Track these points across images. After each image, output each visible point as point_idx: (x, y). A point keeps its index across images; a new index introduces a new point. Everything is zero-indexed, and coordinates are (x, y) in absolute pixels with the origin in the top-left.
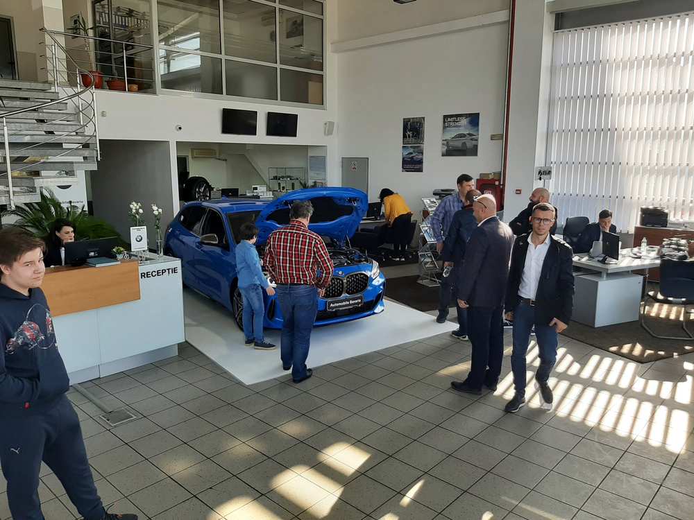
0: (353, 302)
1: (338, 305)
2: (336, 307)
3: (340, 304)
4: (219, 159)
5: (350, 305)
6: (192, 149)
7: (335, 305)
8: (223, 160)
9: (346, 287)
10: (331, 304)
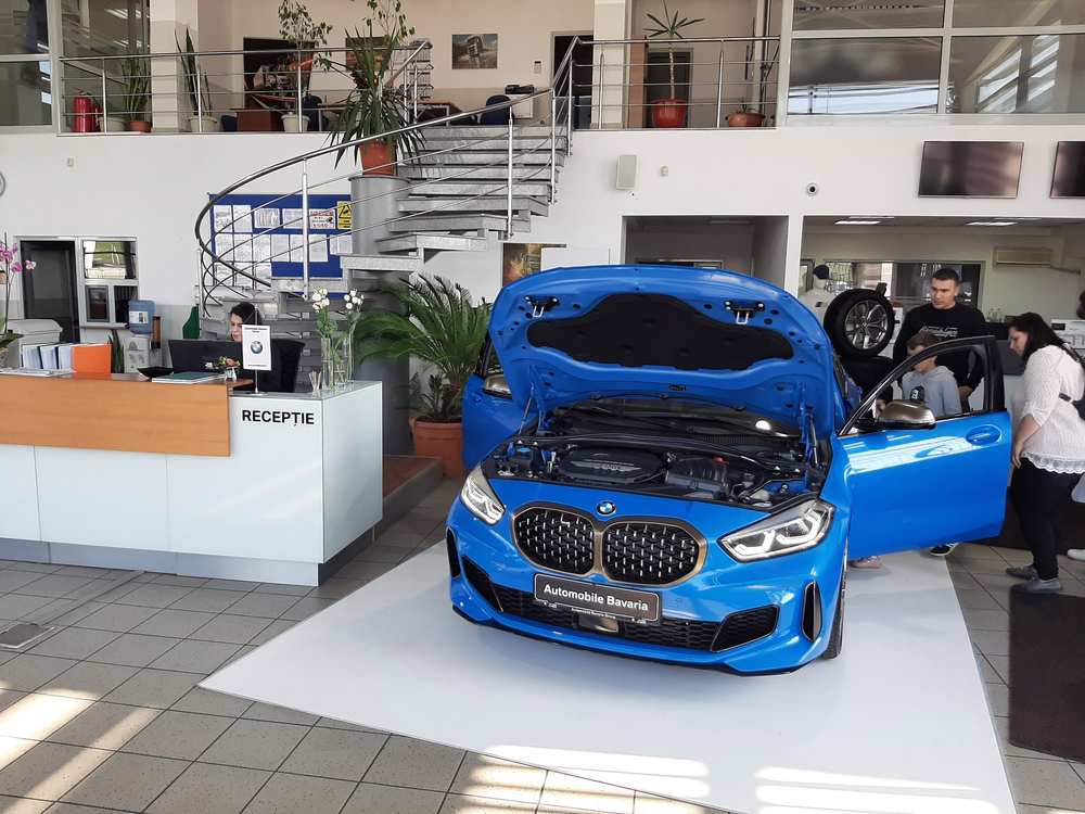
1: (566, 594)
2: (562, 600)
3: (574, 595)
4: (1060, 269)
5: (605, 607)
6: (996, 248)
7: (559, 592)
8: (1072, 272)
9: (605, 554)
10: (548, 586)
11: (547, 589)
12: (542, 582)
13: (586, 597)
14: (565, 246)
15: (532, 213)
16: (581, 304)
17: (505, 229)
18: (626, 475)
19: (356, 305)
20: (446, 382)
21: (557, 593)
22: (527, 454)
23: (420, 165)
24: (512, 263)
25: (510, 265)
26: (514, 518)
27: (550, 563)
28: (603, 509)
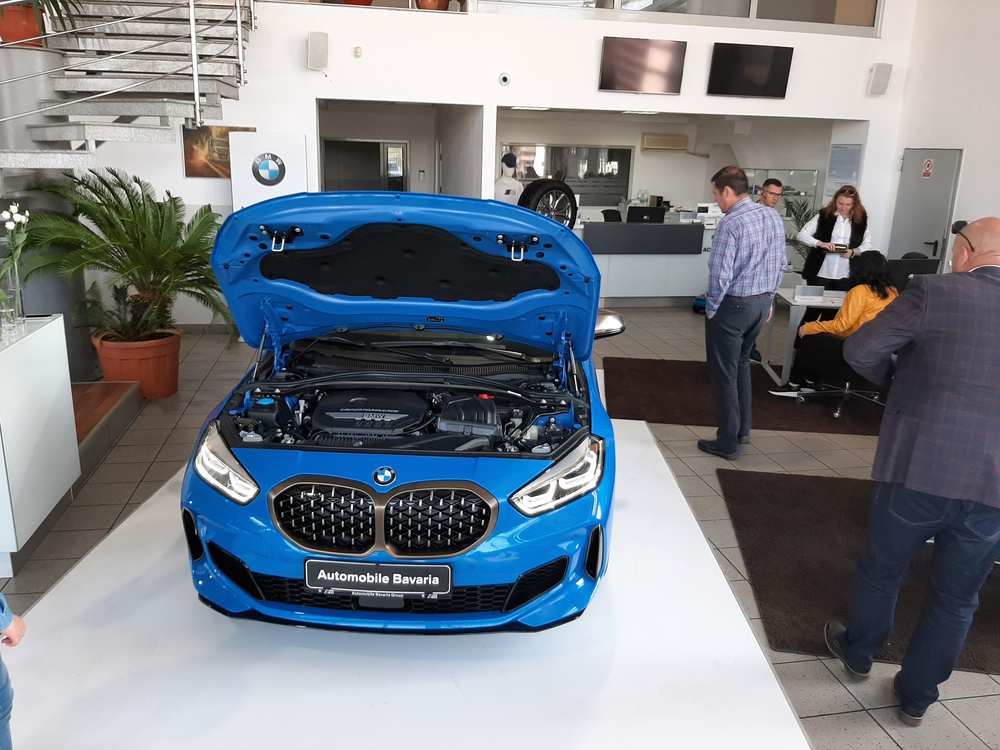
0: (406, 580)
1: (343, 577)
2: (336, 584)
3: (352, 577)
4: (694, 154)
5: (391, 586)
6: (644, 134)
7: (336, 576)
8: (702, 156)
9: (387, 527)
10: (322, 571)
11: (322, 575)
12: (315, 569)
13: (369, 578)
14: (254, 130)
15: (222, 97)
16: (329, 235)
17: (193, 116)
18: (394, 425)
19: (19, 225)
20: (133, 291)
21: (333, 577)
22: (271, 407)
23: (78, 35)
24: (195, 147)
25: (192, 149)
26: (273, 497)
27: (322, 544)
28: (381, 478)
